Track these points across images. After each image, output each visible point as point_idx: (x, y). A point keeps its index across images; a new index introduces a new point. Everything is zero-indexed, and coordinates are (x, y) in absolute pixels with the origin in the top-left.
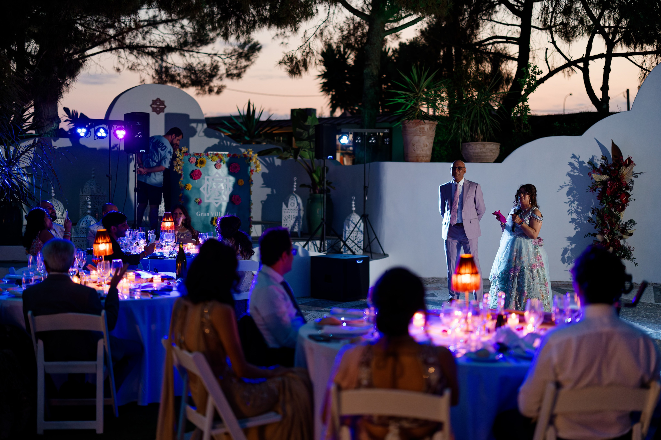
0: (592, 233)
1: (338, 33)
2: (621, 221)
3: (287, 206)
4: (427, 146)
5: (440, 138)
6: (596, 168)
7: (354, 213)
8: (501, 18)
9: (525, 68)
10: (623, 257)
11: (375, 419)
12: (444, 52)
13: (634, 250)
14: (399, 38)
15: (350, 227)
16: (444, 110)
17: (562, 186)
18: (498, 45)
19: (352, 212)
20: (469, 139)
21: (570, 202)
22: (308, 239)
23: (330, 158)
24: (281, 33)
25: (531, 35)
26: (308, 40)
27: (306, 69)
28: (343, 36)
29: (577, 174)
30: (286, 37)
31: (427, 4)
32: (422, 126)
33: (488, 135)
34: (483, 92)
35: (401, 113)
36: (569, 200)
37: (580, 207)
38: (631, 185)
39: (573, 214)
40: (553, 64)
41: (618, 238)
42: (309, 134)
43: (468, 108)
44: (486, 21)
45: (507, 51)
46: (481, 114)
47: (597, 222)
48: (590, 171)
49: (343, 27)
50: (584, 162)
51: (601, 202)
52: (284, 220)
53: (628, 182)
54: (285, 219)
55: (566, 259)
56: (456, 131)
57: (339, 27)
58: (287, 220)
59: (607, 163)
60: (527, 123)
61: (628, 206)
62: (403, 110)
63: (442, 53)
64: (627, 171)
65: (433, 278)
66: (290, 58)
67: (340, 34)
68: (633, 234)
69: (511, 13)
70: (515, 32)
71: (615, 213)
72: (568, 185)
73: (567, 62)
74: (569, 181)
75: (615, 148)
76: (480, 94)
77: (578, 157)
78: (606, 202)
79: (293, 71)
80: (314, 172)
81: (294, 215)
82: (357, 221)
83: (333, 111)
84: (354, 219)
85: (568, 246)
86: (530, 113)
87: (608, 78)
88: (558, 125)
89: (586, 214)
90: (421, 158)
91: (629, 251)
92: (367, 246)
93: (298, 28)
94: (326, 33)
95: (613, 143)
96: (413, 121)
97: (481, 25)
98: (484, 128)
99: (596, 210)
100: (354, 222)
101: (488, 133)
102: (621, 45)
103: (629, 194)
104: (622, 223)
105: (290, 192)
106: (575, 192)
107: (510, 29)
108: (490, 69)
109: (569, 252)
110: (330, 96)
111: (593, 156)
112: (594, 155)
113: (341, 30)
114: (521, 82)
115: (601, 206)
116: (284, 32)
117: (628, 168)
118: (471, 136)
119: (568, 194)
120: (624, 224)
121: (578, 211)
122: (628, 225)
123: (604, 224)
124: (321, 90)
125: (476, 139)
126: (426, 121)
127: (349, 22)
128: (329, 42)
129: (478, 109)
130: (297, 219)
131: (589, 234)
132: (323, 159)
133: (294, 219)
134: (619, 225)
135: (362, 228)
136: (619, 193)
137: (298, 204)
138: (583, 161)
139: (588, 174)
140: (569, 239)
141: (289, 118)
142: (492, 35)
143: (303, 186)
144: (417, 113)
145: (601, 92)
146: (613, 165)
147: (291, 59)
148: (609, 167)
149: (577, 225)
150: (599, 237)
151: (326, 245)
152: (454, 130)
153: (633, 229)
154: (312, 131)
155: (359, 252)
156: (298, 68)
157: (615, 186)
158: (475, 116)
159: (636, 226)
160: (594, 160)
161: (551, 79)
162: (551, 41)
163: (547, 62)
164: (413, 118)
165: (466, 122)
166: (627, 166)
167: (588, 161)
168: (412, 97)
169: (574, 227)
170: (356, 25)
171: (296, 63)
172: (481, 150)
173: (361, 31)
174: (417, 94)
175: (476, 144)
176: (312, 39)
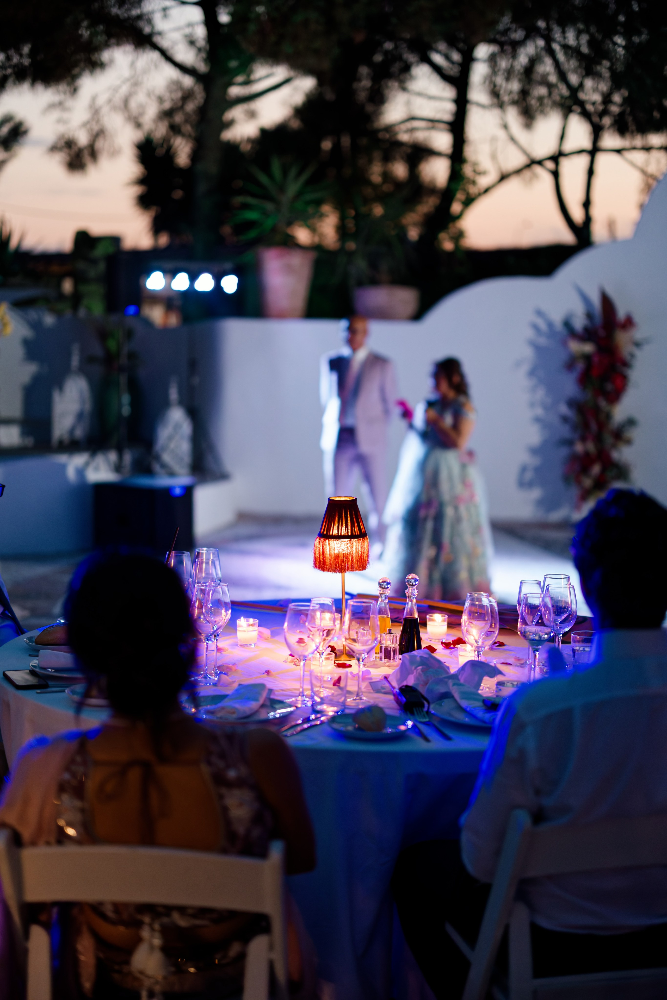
1: (154, 105)
2: (613, 420)
3: (62, 394)
4: (297, 292)
5: (321, 279)
6: (576, 332)
7: (174, 405)
11: (109, 911)
13: (634, 467)
17: (518, 362)
18: (420, 133)
19: (170, 403)
20: (366, 281)
21: (533, 388)
25: (468, 115)
26: (98, 111)
27: (95, 160)
28: (164, 110)
29: (545, 342)
30: (65, 109)
32: (289, 260)
37: (548, 397)
38: (630, 360)
39: (537, 409)
41: (608, 447)
44: (397, 91)
48: (565, 337)
49: (163, 95)
50: (556, 322)
53: (626, 356)
55: (526, 481)
57: (155, 94)
59: (594, 324)
61: (625, 395)
64: (625, 337)
66: (68, 142)
67: (158, 107)
69: (440, 79)
71: (603, 405)
73: (527, 160)
74: (531, 354)
75: (606, 300)
77: (545, 313)
78: (592, 388)
79: (73, 164)
81: (73, 411)
82: (181, 419)
83: (156, 239)
84: (174, 417)
85: (529, 461)
89: (558, 408)
90: (289, 312)
91: (626, 468)
93: (77, 88)
94: (133, 104)
95: (603, 292)
98: (393, 264)
99: (574, 402)
100: (174, 421)
102: (611, 135)
103: (627, 375)
104: (615, 423)
105: (67, 372)
106: (542, 372)
108: (405, 172)
109: (530, 471)
111: (570, 313)
113: (161, 100)
115: (583, 396)
117: (626, 332)
118: (371, 275)
119: (530, 374)
120: (619, 424)
121: (545, 402)
122: (625, 427)
123: (587, 425)
125: (380, 281)
130: (80, 416)
132: (119, 312)
133: (75, 417)
134: (610, 427)
139: (562, 343)
142: (408, 115)
143: (91, 359)
145: (581, 211)
146: (604, 327)
148: (597, 330)
149: (543, 427)
150: (579, 447)
153: (634, 434)
154: (102, 267)
156: (81, 159)
159: (638, 428)
160: (572, 320)
162: (502, 125)
166: (626, 329)
167: (562, 322)
169: (539, 429)
170: (187, 92)
171: (80, 149)
172: (388, 300)
173: (195, 103)
174: (279, 205)
175: (379, 289)
176: (104, 110)
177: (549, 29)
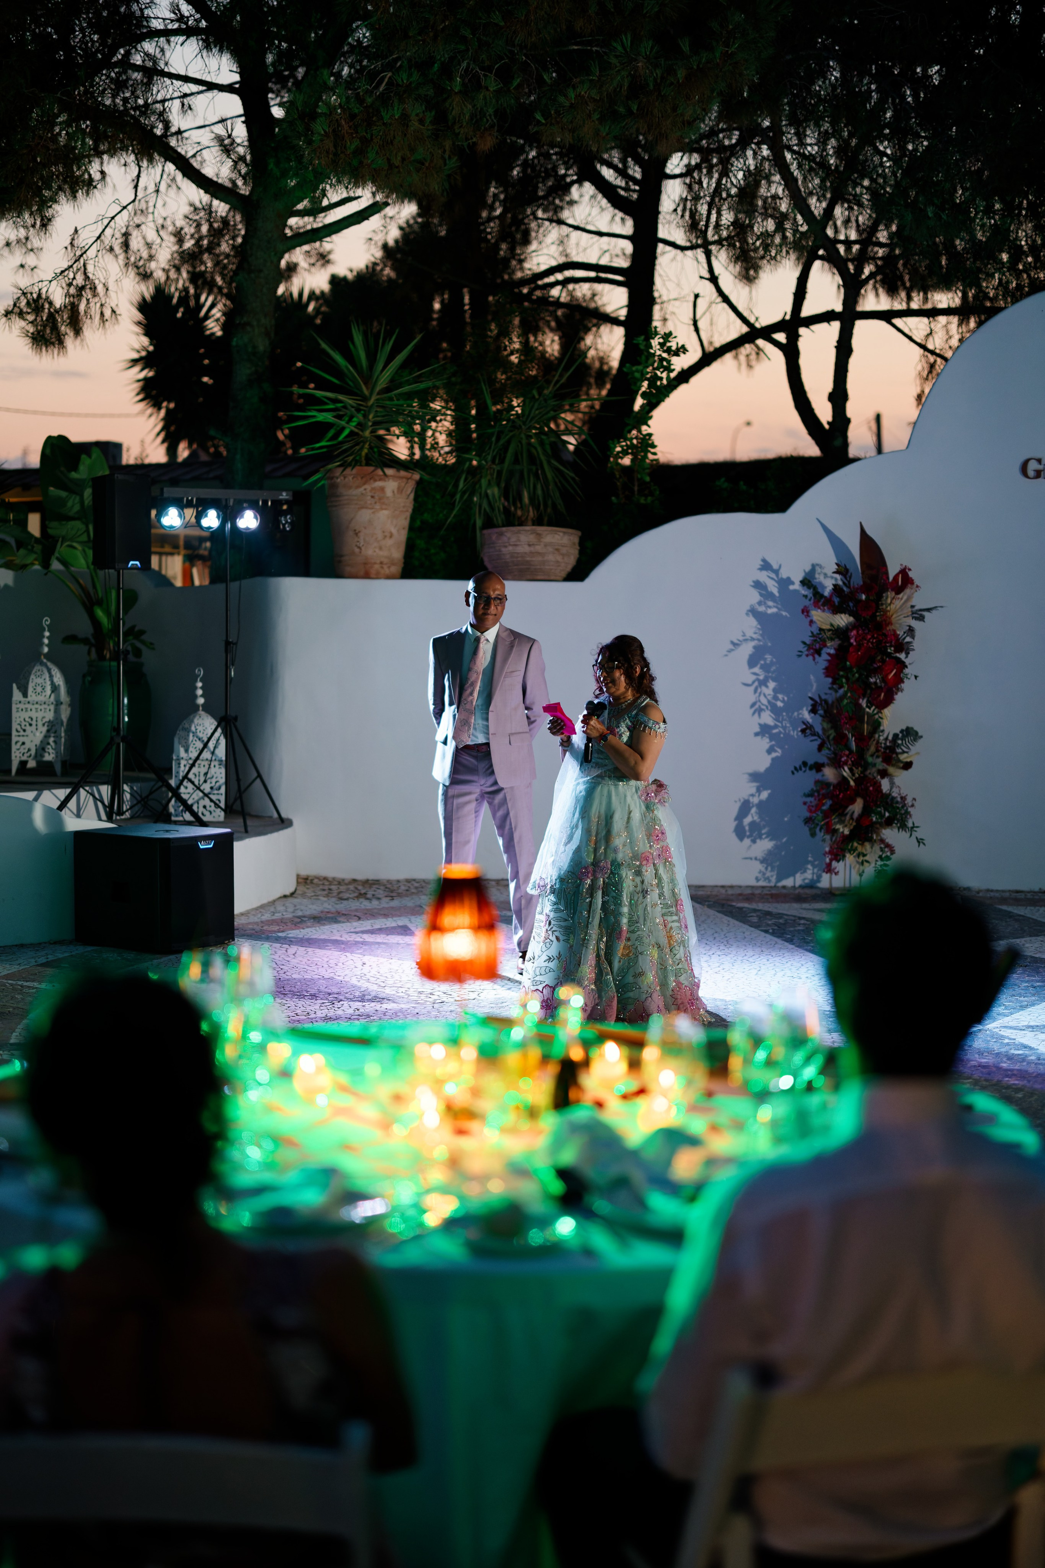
0: (811, 762)
1: (170, 245)
2: (883, 731)
3: (25, 695)
4: (391, 536)
5: (426, 516)
6: (822, 596)
7: (201, 712)
8: (583, 217)
9: (642, 337)
10: (889, 823)
12: (442, 303)
13: (916, 804)
14: (328, 262)
15: (191, 749)
16: (437, 443)
17: (736, 641)
18: (577, 286)
19: (196, 708)
20: (499, 519)
21: (756, 684)
22: (76, 780)
23: (134, 568)
24: (18, 241)
25: (657, 262)
26: (81, 255)
27: (78, 331)
28: (183, 252)
29: (775, 610)
30: (32, 250)
31: (389, 160)
32: (379, 484)
33: (549, 510)
34: (537, 396)
35: (324, 450)
36: (754, 677)
37: (780, 696)
38: (908, 639)
39: (763, 714)
40: (712, 336)
41: (875, 775)
42: (82, 502)
43: (498, 439)
44: (547, 223)
45: (600, 303)
46: (531, 456)
47: (824, 734)
48: (807, 603)
49: (182, 229)
50: (793, 579)
51: (833, 683)
52: (17, 731)
53: (900, 633)
54: (19, 728)
55: (747, 828)
56: (466, 497)
57: (171, 228)
58: (24, 731)
59: (849, 582)
60: (647, 479)
61: (900, 694)
62: (328, 441)
63: (437, 306)
64: (898, 603)
65: (408, 881)
66: (36, 301)
67: (176, 248)
68: (913, 766)
69: (609, 205)
70: (617, 256)
71: (867, 710)
72: (753, 639)
73: (745, 329)
74: (754, 630)
75: (867, 543)
76: (527, 401)
77: (775, 567)
78: (847, 683)
79: (43, 336)
80: (99, 603)
81: (43, 717)
82: (210, 732)
84: (200, 728)
85: (753, 795)
86: (655, 454)
87: (846, 370)
88: (726, 485)
89: (796, 714)
90: (377, 567)
91: (903, 807)
92: (235, 800)
93: (50, 220)
94: (136, 243)
95: (863, 532)
96: (354, 471)
97: (533, 234)
98: (539, 492)
99: (821, 704)
100: (200, 735)
101: (550, 503)
102: (874, 292)
103: (904, 662)
104: (885, 736)
105: (35, 658)
106: (769, 657)
107: (605, 248)
108: (556, 347)
109: (754, 810)
110: (163, 413)
111: (814, 567)
112: (816, 561)
113: (179, 236)
114: (633, 372)
115: (833, 693)
116: (27, 238)
117: (900, 596)
118: (506, 511)
119: (752, 662)
120: (890, 738)
121: (776, 705)
122: (900, 742)
123: (841, 739)
125: (519, 518)
126: (390, 471)
127: (197, 217)
128: (144, 266)
129: (524, 441)
130: (52, 727)
131: (805, 764)
132: (114, 568)
133: (45, 729)
134: (878, 742)
135: (221, 752)
136: (879, 661)
137: (55, 689)
138: (789, 579)
139: (803, 612)
140: (755, 777)
142: (562, 260)
143: (71, 639)
144: (366, 451)
145: (829, 406)
146: (865, 588)
147: (37, 304)
148: (854, 592)
149: (773, 743)
150: (829, 774)
151: (127, 796)
152: (461, 497)
153: (913, 752)
155: (213, 814)
156: (55, 328)
157: (869, 641)
158: (516, 461)
159: (919, 744)
160: (817, 576)
161: (706, 372)
162: (707, 275)
163: (697, 330)
164: (356, 463)
165: (492, 475)
166: (899, 590)
167: (801, 578)
168: (353, 407)
169: (767, 746)
170: (216, 225)
171: (51, 316)
172: (532, 549)
173: (231, 242)
174: (365, 399)
175: (519, 532)
176: (91, 253)
177: (775, 127)
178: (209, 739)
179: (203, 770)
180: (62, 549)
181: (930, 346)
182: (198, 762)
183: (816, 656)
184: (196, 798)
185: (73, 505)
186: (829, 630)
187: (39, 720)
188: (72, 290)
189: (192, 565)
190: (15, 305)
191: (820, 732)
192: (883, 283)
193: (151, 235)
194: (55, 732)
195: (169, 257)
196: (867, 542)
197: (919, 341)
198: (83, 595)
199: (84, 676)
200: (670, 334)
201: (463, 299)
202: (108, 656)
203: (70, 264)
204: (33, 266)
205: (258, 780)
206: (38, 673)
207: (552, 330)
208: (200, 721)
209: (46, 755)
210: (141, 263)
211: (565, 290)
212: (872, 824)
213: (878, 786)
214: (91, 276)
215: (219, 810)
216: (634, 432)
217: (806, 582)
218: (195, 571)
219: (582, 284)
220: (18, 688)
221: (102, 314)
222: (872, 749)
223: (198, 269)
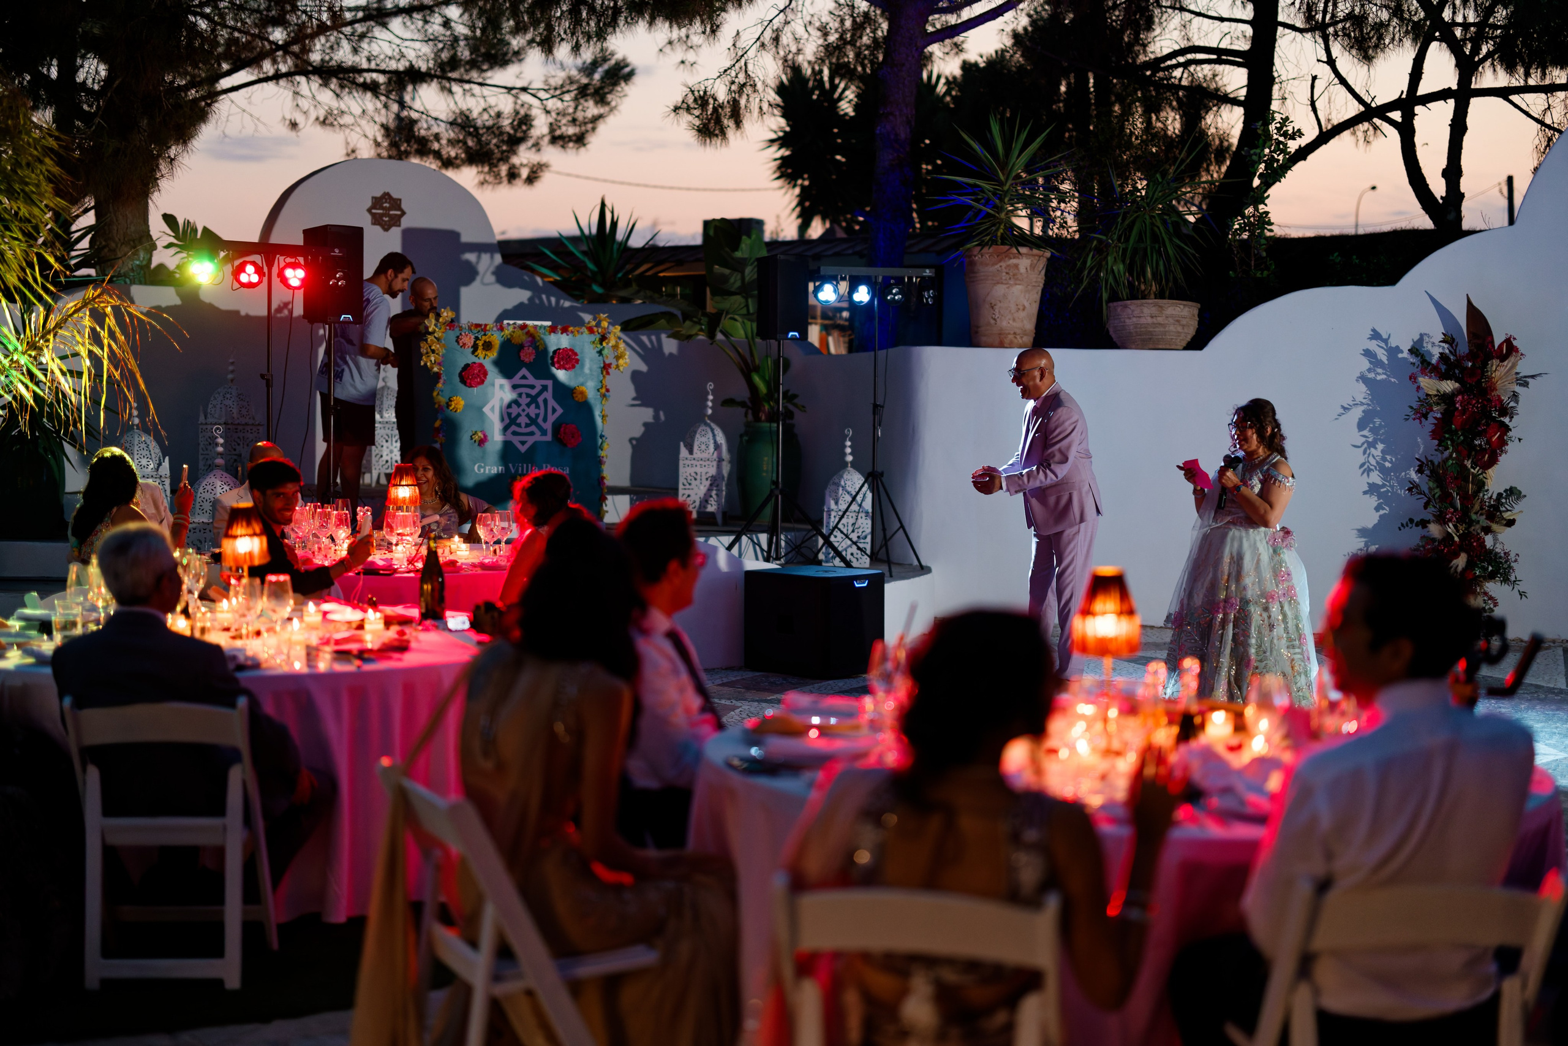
0: (1417, 519)
1: (815, 38)
3: (691, 452)
4: (1024, 309)
5: (1055, 290)
6: (1429, 363)
7: (849, 468)
9: (1261, 123)
10: (1492, 577)
12: (1068, 85)
14: (961, 50)
15: (840, 502)
16: (1066, 222)
20: (1125, 293)
22: (740, 529)
23: (793, 339)
24: (680, 39)
25: (1277, 45)
26: (743, 56)
27: (738, 124)
28: (828, 45)
29: (1384, 377)
30: (691, 47)
33: (1171, 285)
34: (1160, 180)
35: (963, 231)
36: (1364, 439)
37: (1388, 457)
38: (1512, 404)
39: (1371, 474)
40: (1329, 114)
41: (1479, 531)
42: (743, 278)
43: (1124, 220)
45: (1220, 83)
46: (1153, 233)
47: (1430, 493)
48: (1415, 370)
51: (1439, 445)
52: (684, 485)
53: (1505, 398)
54: (685, 483)
56: (1093, 272)
57: (818, 24)
58: (690, 484)
59: (1455, 350)
60: (1264, 254)
61: (1504, 455)
62: (966, 222)
63: (1063, 89)
64: (1502, 370)
67: (821, 42)
68: (1516, 523)
70: (1237, 38)
71: (1472, 470)
72: (1362, 404)
73: (1361, 108)
74: (1363, 395)
75: (1474, 315)
76: (1151, 184)
77: (1385, 336)
79: (708, 129)
80: (757, 369)
82: (858, 486)
83: (804, 227)
84: (849, 483)
86: (1271, 231)
87: (1461, 148)
88: (1338, 259)
89: (1403, 474)
90: (1011, 337)
91: (1506, 562)
92: (881, 548)
93: (718, 26)
95: (1469, 303)
96: (991, 250)
97: (1156, 21)
98: (1162, 267)
100: (849, 489)
101: (1171, 279)
102: (1492, 69)
104: (1489, 495)
105: (699, 418)
106: (1378, 421)
107: (1226, 30)
108: (1178, 125)
110: (797, 191)
112: (1423, 331)
113: (824, 31)
114: (1251, 155)
115: (1440, 455)
116: (687, 36)
117: (1505, 363)
119: (1361, 425)
120: (1494, 497)
123: (1446, 497)
124: (777, 175)
125: (1143, 292)
126: (1023, 250)
127: (841, 13)
129: (1148, 221)
130: (715, 481)
131: (1411, 521)
133: (708, 483)
135: (868, 505)
136: (1484, 425)
137: (717, 447)
138: (1397, 347)
139: (1410, 379)
140: (1363, 532)
141: (698, 241)
142: (1184, 44)
143: (729, 402)
144: (1002, 231)
146: (1471, 356)
147: (703, 100)
148: (1459, 361)
150: (1434, 530)
151: (783, 544)
152: (1089, 272)
153: (1517, 510)
154: (750, 273)
155: (860, 561)
156: (718, 121)
157: (1474, 406)
158: (1140, 239)
160: (1425, 345)
161: (1323, 149)
163: (1314, 110)
164: (993, 242)
165: (1117, 252)
166: (1503, 358)
168: (989, 191)
169: (1376, 504)
170: (858, 20)
171: (715, 109)
172: (1154, 320)
173: (871, 35)
174: (1001, 184)
175: (1142, 305)
176: (751, 53)
178: (857, 493)
179: (851, 521)
180: (725, 323)
181: (1548, 121)
182: (847, 513)
183: (1423, 419)
184: (845, 546)
185: (735, 281)
186: (1435, 396)
187: (703, 474)
188: (734, 87)
189: (828, 334)
190: (683, 102)
191: (1427, 491)
192: (1502, 61)
193: (800, 31)
194: (717, 486)
195: (815, 50)
196: (1474, 313)
197: (1536, 116)
198: (742, 363)
199: (741, 436)
200: (1287, 118)
201: (1088, 82)
202: (763, 418)
203: (733, 63)
204: (692, 62)
205: (901, 530)
206: (703, 433)
207: (1173, 109)
208: (849, 477)
209: (709, 506)
210: (790, 57)
211: (1186, 71)
212: (1476, 578)
213: (1482, 543)
214: (750, 73)
215: (866, 557)
216: (1251, 209)
217: (1412, 351)
218: (831, 340)
219: (1204, 66)
220: (685, 446)
221: (761, 108)
222: (1477, 507)
223: (842, 61)
